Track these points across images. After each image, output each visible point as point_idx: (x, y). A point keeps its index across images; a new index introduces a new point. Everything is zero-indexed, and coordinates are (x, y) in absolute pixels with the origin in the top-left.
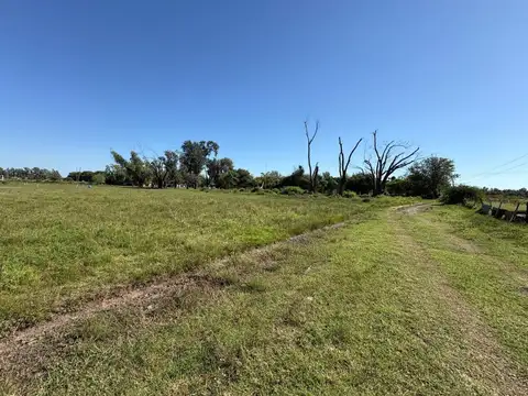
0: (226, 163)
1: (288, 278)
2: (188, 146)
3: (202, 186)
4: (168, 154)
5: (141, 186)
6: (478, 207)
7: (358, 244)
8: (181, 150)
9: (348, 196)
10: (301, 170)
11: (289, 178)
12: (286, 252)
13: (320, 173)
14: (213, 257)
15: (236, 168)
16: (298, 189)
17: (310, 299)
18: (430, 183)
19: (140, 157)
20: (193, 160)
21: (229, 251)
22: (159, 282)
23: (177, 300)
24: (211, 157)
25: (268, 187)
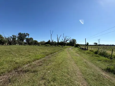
0: (31, 39)
1: (44, 67)
2: (20, 34)
3: (24, 44)
4: (13, 36)
5: (3, 45)
6: (80, 48)
7: (60, 57)
8: (18, 35)
9: (59, 46)
10: (50, 41)
11: (47, 42)
12: (45, 60)
13: (54, 41)
14: (24, 65)
15: (34, 40)
16: (49, 45)
17: (49, 71)
18: (73, 44)
19: (3, 36)
20: (22, 38)
21: (29, 62)
22: (4, 75)
23: (10, 80)
24: (27, 37)
25: (42, 45)
